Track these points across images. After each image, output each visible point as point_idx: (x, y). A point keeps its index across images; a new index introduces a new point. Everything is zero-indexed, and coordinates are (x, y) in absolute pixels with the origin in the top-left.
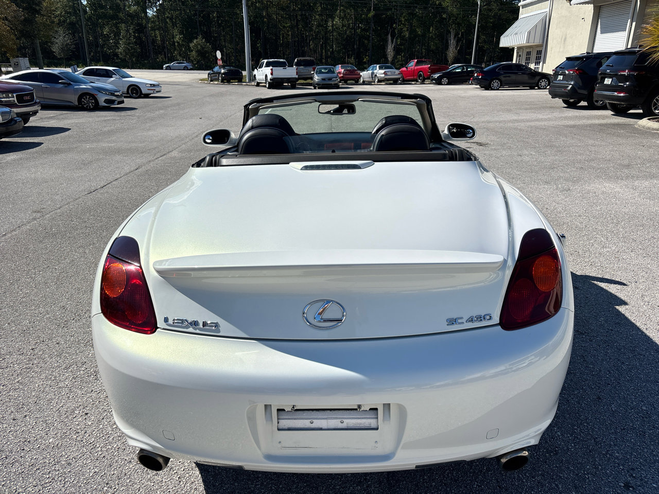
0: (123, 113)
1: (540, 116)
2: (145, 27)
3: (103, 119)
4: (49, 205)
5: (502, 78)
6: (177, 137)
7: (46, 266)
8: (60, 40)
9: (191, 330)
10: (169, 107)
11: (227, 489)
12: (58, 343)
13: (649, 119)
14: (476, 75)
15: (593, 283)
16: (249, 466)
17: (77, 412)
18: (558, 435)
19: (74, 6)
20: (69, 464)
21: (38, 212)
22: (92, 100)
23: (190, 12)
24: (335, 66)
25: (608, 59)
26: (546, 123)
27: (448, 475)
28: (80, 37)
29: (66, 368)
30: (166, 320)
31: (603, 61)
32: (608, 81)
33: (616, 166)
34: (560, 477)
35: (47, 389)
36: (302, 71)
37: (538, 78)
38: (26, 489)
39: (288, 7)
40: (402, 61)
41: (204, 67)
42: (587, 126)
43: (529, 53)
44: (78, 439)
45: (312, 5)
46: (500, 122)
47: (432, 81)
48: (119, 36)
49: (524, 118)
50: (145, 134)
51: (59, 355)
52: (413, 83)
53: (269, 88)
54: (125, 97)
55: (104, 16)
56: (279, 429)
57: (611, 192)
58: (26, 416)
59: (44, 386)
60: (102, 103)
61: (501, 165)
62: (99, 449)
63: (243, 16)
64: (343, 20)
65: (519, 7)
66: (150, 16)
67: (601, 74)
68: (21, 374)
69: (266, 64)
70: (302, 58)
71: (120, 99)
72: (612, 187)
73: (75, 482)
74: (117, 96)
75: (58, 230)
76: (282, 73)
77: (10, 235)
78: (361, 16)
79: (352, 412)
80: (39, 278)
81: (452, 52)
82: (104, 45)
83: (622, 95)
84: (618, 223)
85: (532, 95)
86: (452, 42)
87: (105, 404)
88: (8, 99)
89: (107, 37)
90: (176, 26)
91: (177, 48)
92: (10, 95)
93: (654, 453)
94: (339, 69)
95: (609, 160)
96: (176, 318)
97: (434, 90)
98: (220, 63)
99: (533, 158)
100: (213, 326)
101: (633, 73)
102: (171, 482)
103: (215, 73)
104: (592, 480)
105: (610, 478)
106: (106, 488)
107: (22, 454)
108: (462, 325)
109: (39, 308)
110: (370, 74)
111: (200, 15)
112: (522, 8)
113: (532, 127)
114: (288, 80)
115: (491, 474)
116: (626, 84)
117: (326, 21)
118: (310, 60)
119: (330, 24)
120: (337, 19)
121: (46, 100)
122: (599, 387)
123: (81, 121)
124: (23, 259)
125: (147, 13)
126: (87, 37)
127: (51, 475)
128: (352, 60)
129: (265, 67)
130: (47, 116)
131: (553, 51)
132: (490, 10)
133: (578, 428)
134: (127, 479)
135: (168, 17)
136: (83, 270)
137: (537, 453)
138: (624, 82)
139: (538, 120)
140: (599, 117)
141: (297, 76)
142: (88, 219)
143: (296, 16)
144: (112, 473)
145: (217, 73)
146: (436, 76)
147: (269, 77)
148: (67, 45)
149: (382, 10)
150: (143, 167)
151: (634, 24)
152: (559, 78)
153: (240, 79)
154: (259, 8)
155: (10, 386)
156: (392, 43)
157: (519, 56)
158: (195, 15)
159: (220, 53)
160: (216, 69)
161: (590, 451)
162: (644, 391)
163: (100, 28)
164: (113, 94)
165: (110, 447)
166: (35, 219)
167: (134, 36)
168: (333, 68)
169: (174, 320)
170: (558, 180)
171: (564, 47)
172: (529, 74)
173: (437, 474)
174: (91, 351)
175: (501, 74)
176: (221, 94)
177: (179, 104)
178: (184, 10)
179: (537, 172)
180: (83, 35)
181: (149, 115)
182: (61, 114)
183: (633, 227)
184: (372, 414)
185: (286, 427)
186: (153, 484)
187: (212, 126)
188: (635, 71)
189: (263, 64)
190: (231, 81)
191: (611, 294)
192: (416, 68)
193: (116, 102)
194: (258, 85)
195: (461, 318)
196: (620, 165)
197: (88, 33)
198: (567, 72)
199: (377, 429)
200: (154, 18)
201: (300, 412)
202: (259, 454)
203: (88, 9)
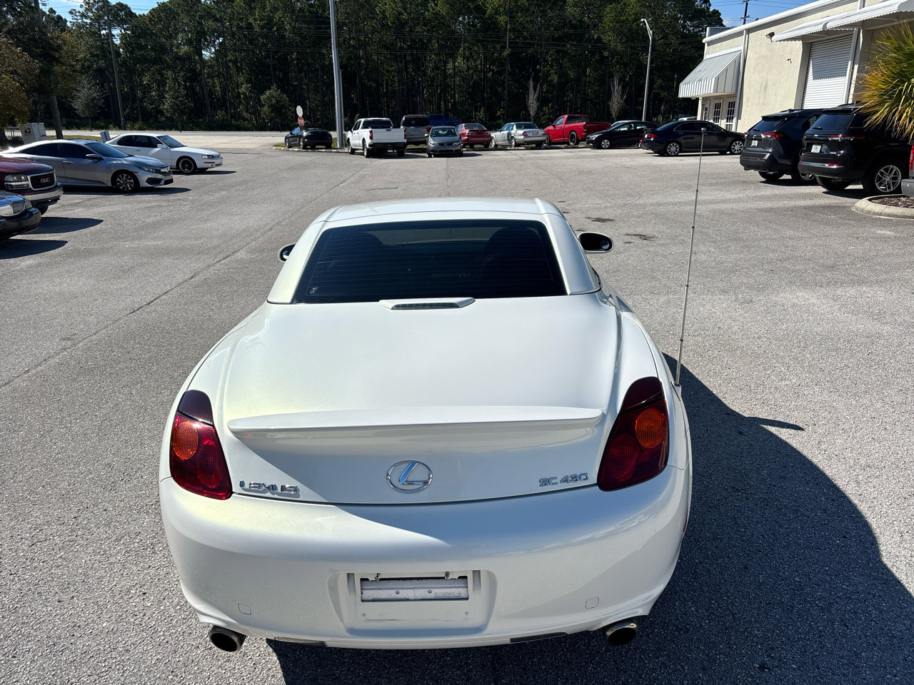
0: (172, 197)
1: (728, 196)
2: (200, 74)
3: (145, 205)
4: (82, 330)
5: (681, 140)
6: (244, 230)
7: (83, 412)
8: (84, 94)
9: (268, 495)
10: (233, 186)
11: (309, 676)
12: (105, 510)
13: (870, 200)
14: (646, 136)
15: (762, 427)
16: (331, 642)
17: (134, 592)
18: (692, 611)
19: (103, 47)
20: (127, 651)
21: (69, 339)
22: (130, 179)
23: (261, 53)
24: (456, 125)
25: (817, 119)
26: (734, 206)
27: (560, 657)
28: (110, 88)
29: (117, 540)
30: (242, 484)
31: (811, 120)
32: (816, 149)
33: (816, 267)
34: (688, 657)
35: (96, 565)
36: (412, 133)
37: (730, 139)
38: (80, 678)
39: (392, 45)
40: (550, 114)
41: (279, 126)
42: (787, 209)
43: (718, 106)
44: (137, 622)
45: (425, 41)
46: (674, 204)
47: (588, 143)
48: (164, 86)
49: (707, 198)
50: (202, 226)
51: (108, 525)
52: (563, 146)
53: (368, 157)
54: (175, 173)
55: (144, 60)
56: (362, 601)
57: (804, 305)
58: (73, 597)
59: (93, 562)
60: (144, 184)
61: (669, 268)
62: (162, 633)
63: (332, 57)
64: (468, 61)
65: (704, 44)
66: (207, 58)
67: (806, 139)
68: (63, 547)
69: (363, 124)
70: (412, 116)
71: (168, 178)
72: (807, 297)
73: (135, 671)
74: (164, 173)
75: (95, 364)
76: (384, 136)
77: (34, 371)
78: (493, 54)
79: (440, 581)
80: (75, 428)
81: (616, 103)
82: (143, 98)
83: (835, 167)
84: (806, 346)
85: (721, 163)
86: (617, 89)
87: (166, 582)
88: (20, 183)
89: (147, 89)
90: (242, 73)
91: (243, 102)
92: (23, 178)
93: (800, 630)
94: (463, 129)
95: (809, 260)
96: (252, 482)
97: (591, 157)
98: (301, 122)
99: (711, 257)
100: (292, 491)
101: (849, 138)
102: (245, 669)
103: (295, 137)
104: (724, 661)
105: (745, 659)
106: (171, 677)
107: (73, 640)
108: (556, 486)
109: (79, 465)
110: (506, 136)
111: (274, 58)
112: (708, 45)
113: (715, 211)
114: (394, 146)
115: (610, 655)
116: (840, 153)
117: (445, 63)
118: (423, 118)
119: (450, 66)
120: (459, 60)
121: (68, 180)
122: (748, 555)
123: (116, 208)
124: (54, 402)
125: (202, 54)
126: (121, 89)
127: (107, 663)
128: (481, 114)
129: (362, 128)
130: (70, 202)
131: (749, 103)
132: (668, 45)
133: (716, 602)
134: (195, 666)
135: (230, 61)
136: (131, 416)
137: (664, 631)
138: (838, 150)
139: (724, 201)
140: (805, 196)
141: (405, 141)
142: (133, 349)
143: (405, 56)
144: (178, 660)
145: (297, 136)
146: (594, 137)
147: (368, 141)
148: (94, 99)
149: (521, 47)
150: (201, 275)
151: (856, 67)
152: (753, 144)
153: (328, 144)
154: (353, 47)
155: (51, 563)
156: (535, 91)
157: (705, 109)
158: (268, 56)
159: (301, 109)
160: (296, 131)
161: (726, 629)
162: (800, 559)
163: (138, 76)
164: (158, 171)
165: (174, 631)
166: (64, 349)
167: (185, 85)
168: (454, 129)
169: (250, 484)
170: (739, 287)
171: (765, 98)
172: (718, 135)
173: (548, 656)
174: (145, 519)
175: (680, 136)
176: (304, 167)
177: (246, 182)
178: (253, 52)
179: (713, 277)
180: (114, 84)
181: (206, 198)
182: (90, 200)
183: (824, 352)
184: (461, 582)
185: (371, 598)
186: (224, 671)
187: (290, 214)
188: (851, 136)
189: (360, 123)
190: (317, 147)
191: (781, 440)
192: (567, 126)
193: (163, 182)
194: (353, 152)
195: (556, 478)
196: (823, 265)
197: (122, 82)
198: (763, 136)
199: (467, 599)
200: (211, 61)
201: (384, 581)
202: (341, 628)
203: (121, 50)
